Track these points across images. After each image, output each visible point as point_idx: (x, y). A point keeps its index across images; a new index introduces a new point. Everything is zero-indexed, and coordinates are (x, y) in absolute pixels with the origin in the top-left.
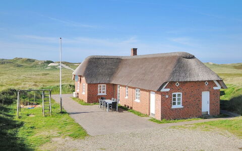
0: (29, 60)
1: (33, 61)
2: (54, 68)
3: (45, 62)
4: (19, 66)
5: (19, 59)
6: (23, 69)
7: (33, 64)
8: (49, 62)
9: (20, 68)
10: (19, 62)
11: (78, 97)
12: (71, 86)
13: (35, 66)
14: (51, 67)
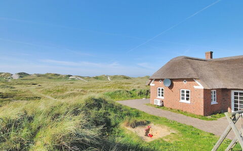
0: (56, 74)
1: (59, 75)
2: (73, 79)
3: (67, 76)
4: (50, 78)
6: (53, 80)
7: (59, 77)
8: (69, 76)
9: (51, 79)
10: (49, 76)
11: (163, 105)
12: (128, 92)
13: (61, 78)
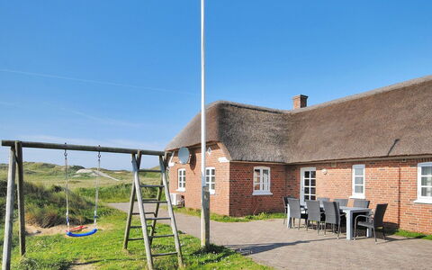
0: (46, 165)
1: (53, 166)
2: (86, 176)
3: (71, 168)
4: (29, 173)
5: (29, 163)
7: (51, 171)
8: (77, 168)
9: (32, 176)
10: (29, 168)
11: (184, 206)
13: (55, 173)
14: (82, 174)
